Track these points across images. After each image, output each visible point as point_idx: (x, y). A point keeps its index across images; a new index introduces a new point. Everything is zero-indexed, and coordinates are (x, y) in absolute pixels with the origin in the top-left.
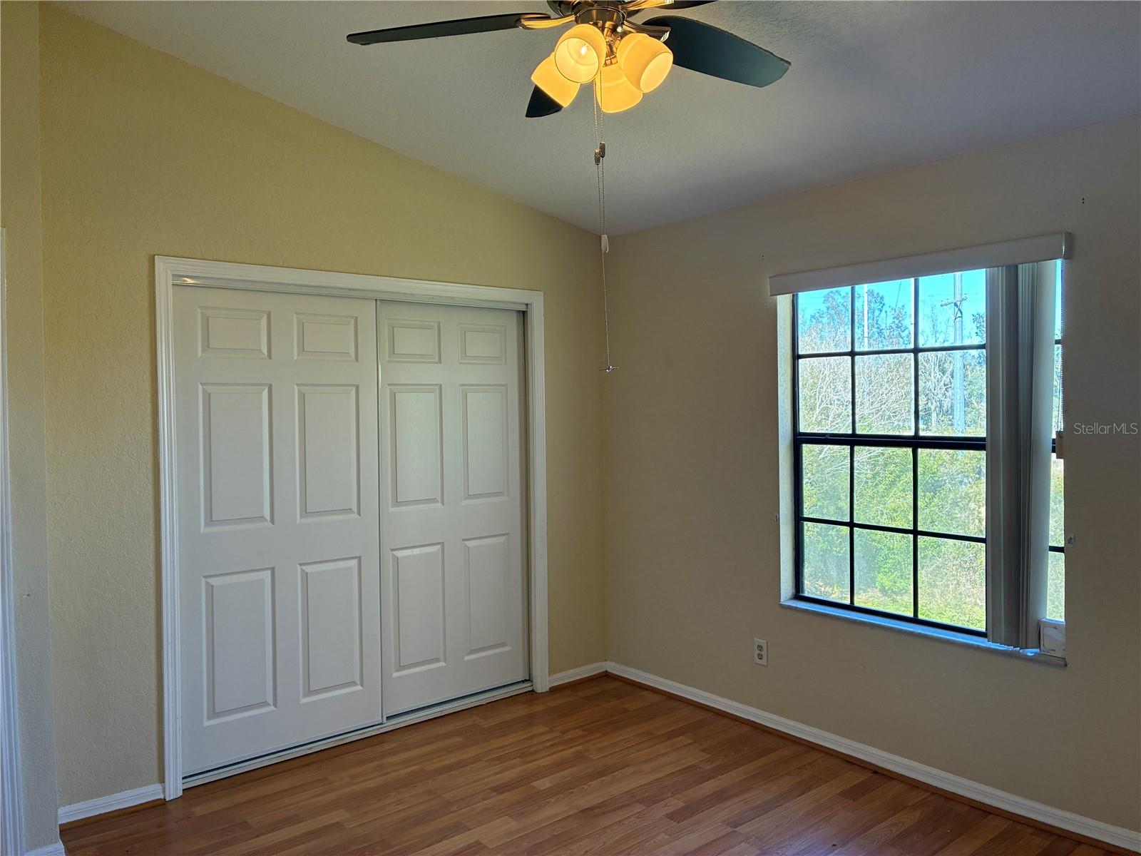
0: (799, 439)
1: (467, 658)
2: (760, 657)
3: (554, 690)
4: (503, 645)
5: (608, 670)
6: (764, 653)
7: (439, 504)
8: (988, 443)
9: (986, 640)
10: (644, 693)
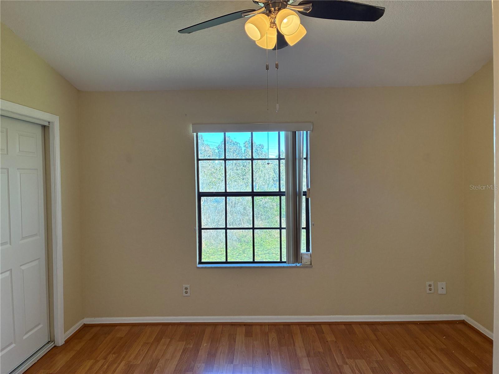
0: (201, 195)
1: (25, 337)
2: (186, 293)
3: (67, 342)
4: (39, 324)
5: (85, 323)
6: (188, 291)
7: (9, 245)
8: (286, 193)
9: (286, 264)
10: (117, 328)
